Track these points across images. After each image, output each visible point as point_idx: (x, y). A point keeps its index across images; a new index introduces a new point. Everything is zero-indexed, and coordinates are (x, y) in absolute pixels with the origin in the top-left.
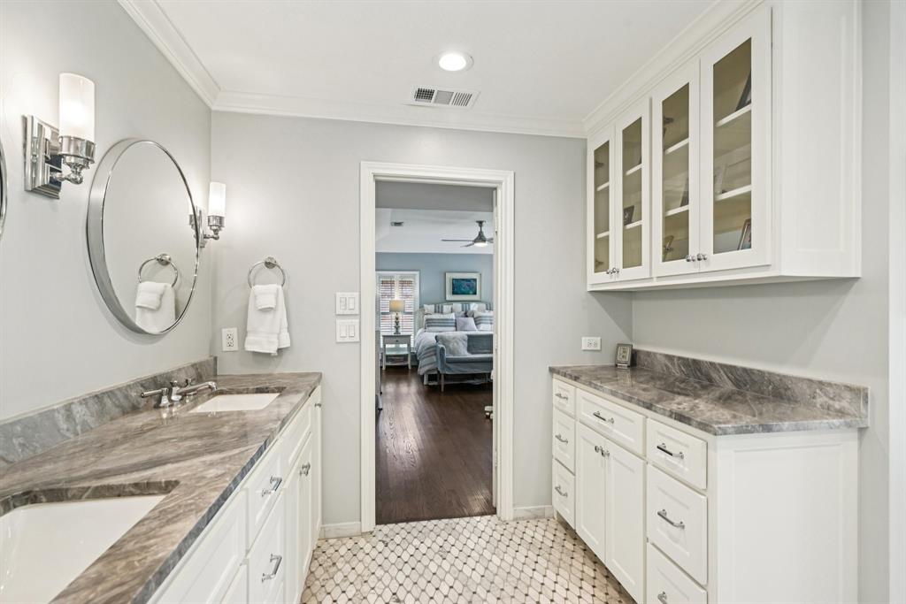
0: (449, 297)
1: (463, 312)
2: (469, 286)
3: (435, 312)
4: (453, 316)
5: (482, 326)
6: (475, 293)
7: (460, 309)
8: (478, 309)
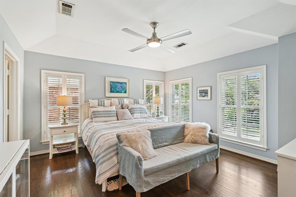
0: (108, 94)
1: (120, 105)
2: (122, 87)
3: (99, 105)
4: (114, 108)
5: (135, 115)
6: (125, 92)
7: (118, 103)
8: (129, 102)
